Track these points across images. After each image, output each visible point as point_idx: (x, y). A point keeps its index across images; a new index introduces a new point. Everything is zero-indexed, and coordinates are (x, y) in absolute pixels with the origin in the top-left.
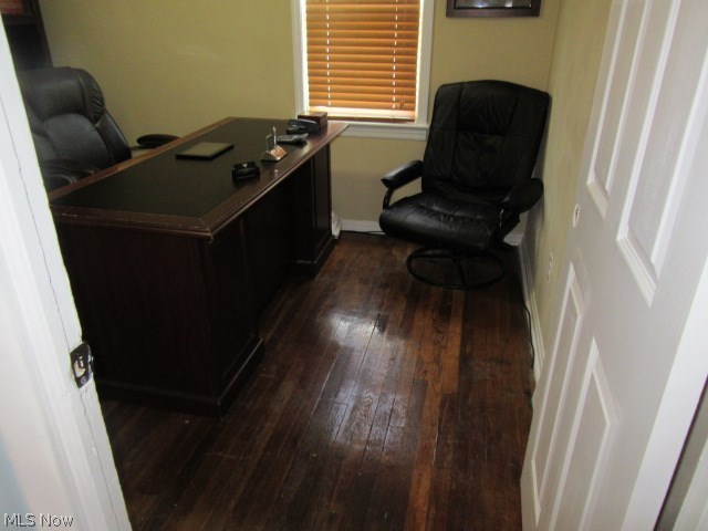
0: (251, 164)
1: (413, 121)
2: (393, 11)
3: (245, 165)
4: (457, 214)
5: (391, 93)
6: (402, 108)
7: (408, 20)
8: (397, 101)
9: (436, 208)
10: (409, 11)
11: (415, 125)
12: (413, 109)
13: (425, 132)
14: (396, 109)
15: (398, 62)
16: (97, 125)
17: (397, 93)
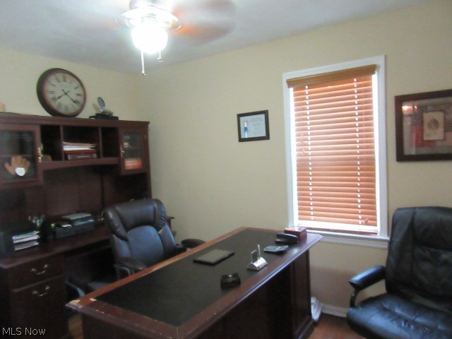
0: (235, 275)
1: (376, 234)
2: (356, 159)
3: (230, 276)
4: (419, 320)
5: (357, 213)
6: (366, 224)
7: (368, 164)
8: (363, 219)
9: (398, 311)
10: (367, 159)
11: (378, 237)
12: (375, 225)
13: (387, 243)
14: (362, 224)
15: (361, 192)
16: (160, 232)
17: (362, 213)
